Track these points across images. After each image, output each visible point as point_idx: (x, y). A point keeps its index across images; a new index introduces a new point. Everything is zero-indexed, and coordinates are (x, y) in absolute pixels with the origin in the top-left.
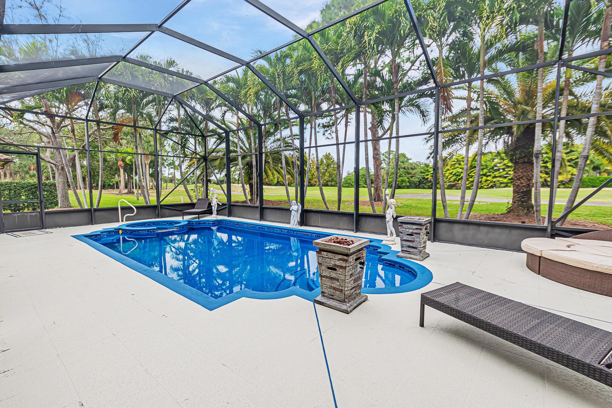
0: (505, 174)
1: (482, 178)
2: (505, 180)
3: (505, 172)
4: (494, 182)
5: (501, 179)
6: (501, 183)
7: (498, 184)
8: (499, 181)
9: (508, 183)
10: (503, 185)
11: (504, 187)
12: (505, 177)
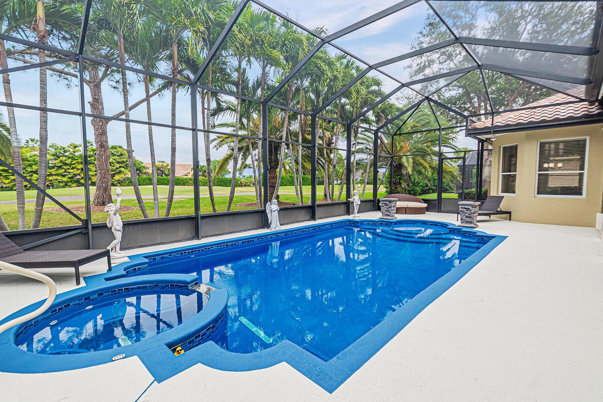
0: (64, 172)
1: (32, 175)
2: (65, 179)
3: (63, 170)
4: (51, 181)
5: (59, 178)
6: (59, 182)
7: (56, 183)
8: (57, 180)
9: (68, 182)
10: (61, 184)
11: (64, 187)
12: (64, 176)
